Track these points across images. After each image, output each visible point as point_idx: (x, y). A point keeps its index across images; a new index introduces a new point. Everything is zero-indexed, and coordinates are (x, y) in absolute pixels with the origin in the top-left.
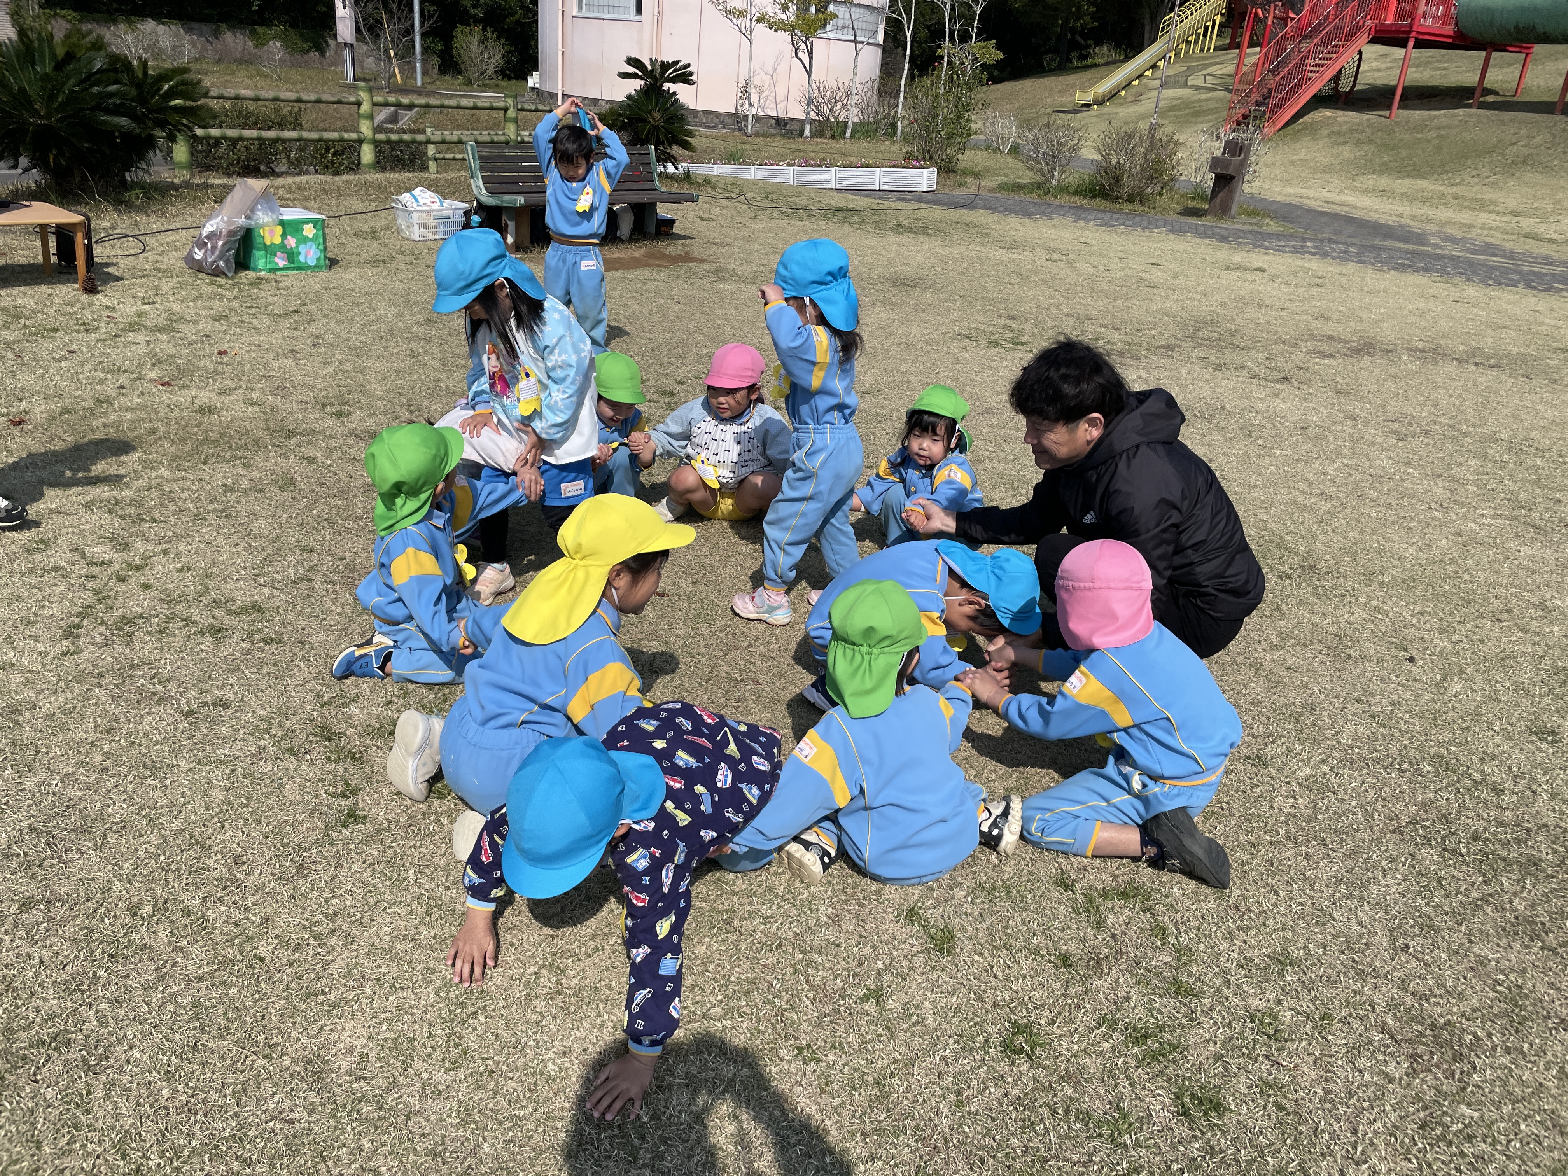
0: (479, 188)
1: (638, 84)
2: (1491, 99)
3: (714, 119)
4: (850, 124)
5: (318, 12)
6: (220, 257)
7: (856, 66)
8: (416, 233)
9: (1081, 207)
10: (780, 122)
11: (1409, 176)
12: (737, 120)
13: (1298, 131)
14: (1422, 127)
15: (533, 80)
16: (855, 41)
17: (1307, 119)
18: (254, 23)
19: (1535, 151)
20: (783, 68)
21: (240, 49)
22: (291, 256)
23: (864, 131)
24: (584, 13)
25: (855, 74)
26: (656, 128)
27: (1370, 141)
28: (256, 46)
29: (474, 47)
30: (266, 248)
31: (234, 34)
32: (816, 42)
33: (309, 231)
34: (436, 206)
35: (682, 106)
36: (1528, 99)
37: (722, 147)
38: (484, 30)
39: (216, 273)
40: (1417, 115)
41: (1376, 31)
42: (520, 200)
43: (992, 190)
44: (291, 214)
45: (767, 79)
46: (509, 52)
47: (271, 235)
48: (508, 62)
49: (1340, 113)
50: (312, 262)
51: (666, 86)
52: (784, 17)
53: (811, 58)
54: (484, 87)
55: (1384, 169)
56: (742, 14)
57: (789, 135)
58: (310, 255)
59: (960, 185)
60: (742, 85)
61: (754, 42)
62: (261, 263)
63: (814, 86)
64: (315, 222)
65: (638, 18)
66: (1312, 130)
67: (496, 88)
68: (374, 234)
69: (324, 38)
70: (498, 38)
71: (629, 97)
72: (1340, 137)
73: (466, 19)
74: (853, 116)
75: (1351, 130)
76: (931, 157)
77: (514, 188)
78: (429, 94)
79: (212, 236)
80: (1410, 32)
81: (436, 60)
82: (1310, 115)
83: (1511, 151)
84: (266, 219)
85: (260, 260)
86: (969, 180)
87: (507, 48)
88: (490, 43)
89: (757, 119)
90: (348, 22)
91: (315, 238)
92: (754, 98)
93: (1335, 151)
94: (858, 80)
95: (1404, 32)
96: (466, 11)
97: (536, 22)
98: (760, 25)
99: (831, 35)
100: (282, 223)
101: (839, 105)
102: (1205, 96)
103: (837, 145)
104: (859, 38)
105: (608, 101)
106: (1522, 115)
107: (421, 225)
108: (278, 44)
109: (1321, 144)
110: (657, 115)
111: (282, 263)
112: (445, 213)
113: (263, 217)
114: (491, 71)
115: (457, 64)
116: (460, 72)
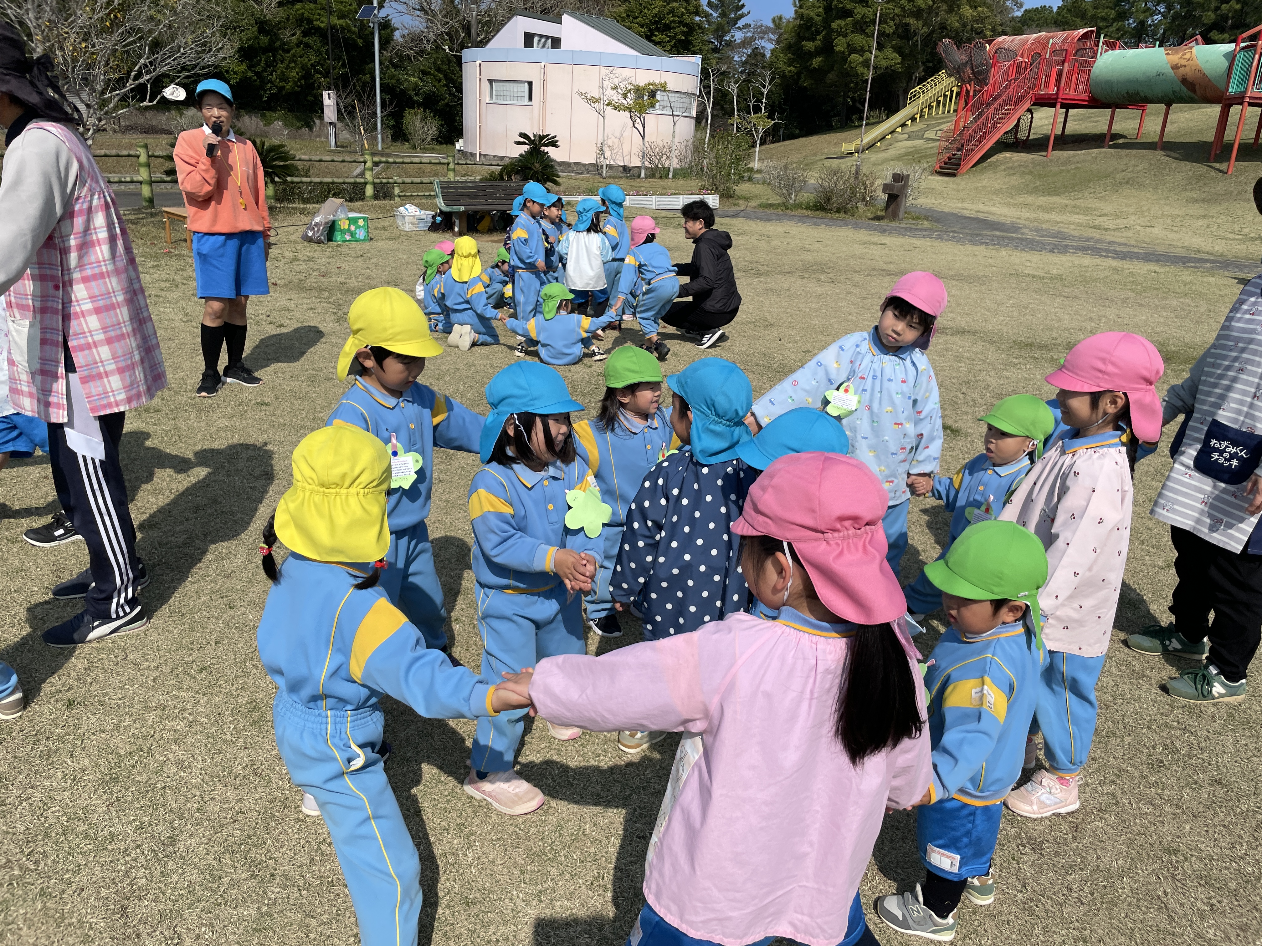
0: (440, 203)
1: (526, 148)
2: (1121, 141)
3: (581, 168)
4: (671, 169)
5: (308, 101)
6: (322, 234)
7: (674, 132)
8: (407, 227)
9: (808, 217)
10: (626, 169)
11: (1049, 195)
12: (597, 168)
13: (985, 167)
14: (1068, 162)
15: (459, 145)
16: (673, 115)
17: (993, 159)
18: (264, 109)
19: (1136, 175)
20: (627, 134)
21: (254, 126)
22: (352, 234)
23: (679, 173)
24: (494, 101)
25: (674, 137)
26: (536, 172)
27: (1031, 173)
28: (265, 125)
29: (418, 124)
30: (341, 230)
31: (250, 117)
32: (647, 116)
33: (361, 222)
34: (418, 213)
35: (552, 160)
36: (1144, 140)
37: (584, 185)
38: (424, 111)
39: (319, 242)
40: (1065, 154)
41: (1036, 99)
42: (462, 208)
43: (755, 207)
44: (352, 215)
45: (616, 141)
46: (441, 125)
47: (344, 225)
48: (440, 132)
49: (1015, 154)
50: (362, 238)
51: (543, 148)
52: (625, 102)
53: (644, 127)
54: (425, 150)
55: (1035, 191)
56: (597, 101)
57: (632, 177)
58: (361, 234)
59: (735, 205)
60: (599, 145)
61: (606, 118)
62: (339, 238)
63: (647, 145)
64: (364, 218)
65: (530, 103)
66: (995, 166)
67: (433, 150)
68: (384, 228)
69: (312, 118)
70: (434, 116)
71: (521, 155)
72: (1011, 170)
73: (412, 104)
74: (675, 164)
75: (1020, 166)
76: (717, 188)
77: (458, 203)
78: (389, 155)
79: (316, 225)
80: (1056, 99)
81: (390, 132)
82: (996, 157)
83: (1120, 176)
84: (342, 216)
85: (338, 236)
86: (741, 202)
87: (440, 123)
88: (429, 120)
89: (610, 167)
90: (332, 108)
91: (364, 225)
92: (607, 154)
93: (1006, 180)
94: (676, 140)
95: (1053, 99)
96: (410, 98)
97: (461, 104)
98: (609, 108)
99: (659, 112)
100: (348, 219)
101: (664, 157)
102: (931, 145)
103: (662, 183)
104: (675, 113)
105: (510, 158)
106: (1134, 152)
107: (410, 223)
108: (280, 123)
109: (998, 176)
110: (537, 165)
111: (348, 238)
112: (422, 217)
113: (341, 215)
114: (429, 139)
115: (405, 134)
116: (407, 141)
